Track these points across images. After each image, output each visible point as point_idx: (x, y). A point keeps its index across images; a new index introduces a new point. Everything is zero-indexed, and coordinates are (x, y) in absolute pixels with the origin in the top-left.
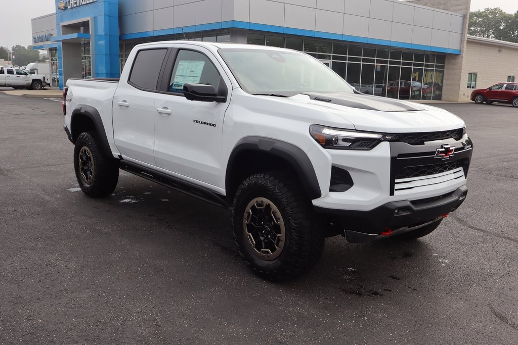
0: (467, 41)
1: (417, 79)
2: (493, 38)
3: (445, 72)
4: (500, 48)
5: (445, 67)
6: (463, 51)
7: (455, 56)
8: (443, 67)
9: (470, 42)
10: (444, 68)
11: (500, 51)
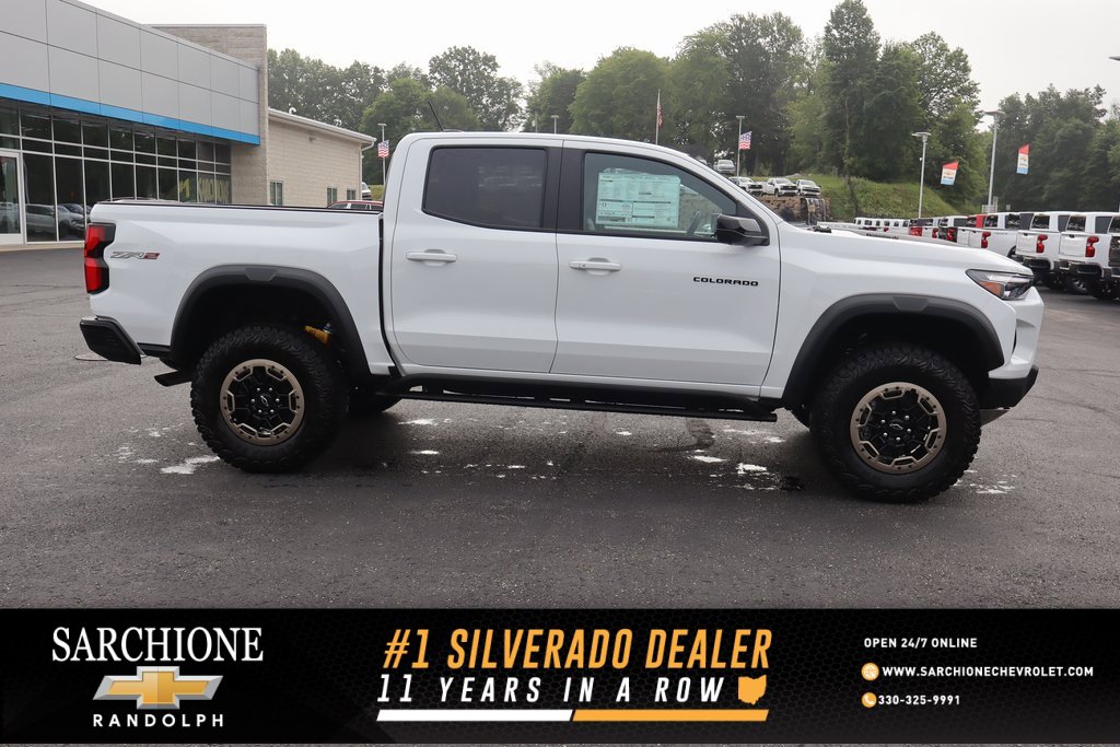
0: (270, 121)
1: (188, 195)
2: (293, 113)
3: (233, 179)
4: (312, 133)
5: (232, 169)
6: (264, 138)
7: (249, 148)
8: (228, 170)
9: (274, 122)
10: (230, 172)
11: (311, 139)
